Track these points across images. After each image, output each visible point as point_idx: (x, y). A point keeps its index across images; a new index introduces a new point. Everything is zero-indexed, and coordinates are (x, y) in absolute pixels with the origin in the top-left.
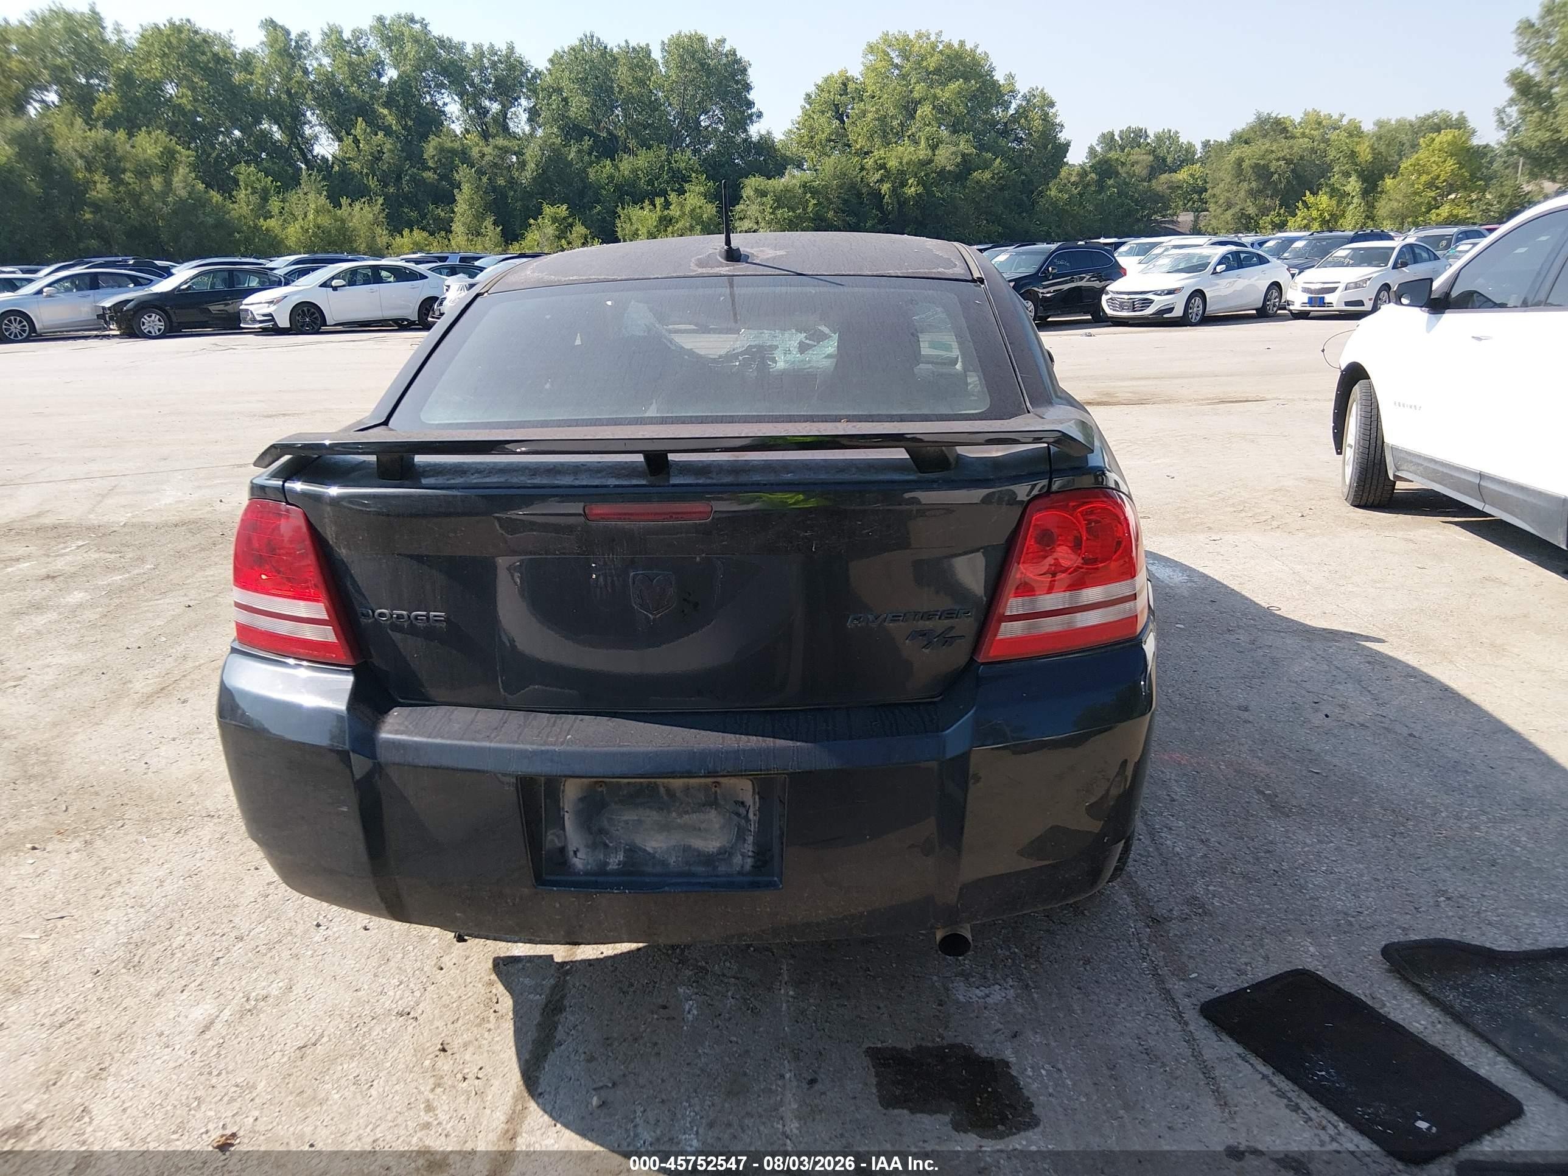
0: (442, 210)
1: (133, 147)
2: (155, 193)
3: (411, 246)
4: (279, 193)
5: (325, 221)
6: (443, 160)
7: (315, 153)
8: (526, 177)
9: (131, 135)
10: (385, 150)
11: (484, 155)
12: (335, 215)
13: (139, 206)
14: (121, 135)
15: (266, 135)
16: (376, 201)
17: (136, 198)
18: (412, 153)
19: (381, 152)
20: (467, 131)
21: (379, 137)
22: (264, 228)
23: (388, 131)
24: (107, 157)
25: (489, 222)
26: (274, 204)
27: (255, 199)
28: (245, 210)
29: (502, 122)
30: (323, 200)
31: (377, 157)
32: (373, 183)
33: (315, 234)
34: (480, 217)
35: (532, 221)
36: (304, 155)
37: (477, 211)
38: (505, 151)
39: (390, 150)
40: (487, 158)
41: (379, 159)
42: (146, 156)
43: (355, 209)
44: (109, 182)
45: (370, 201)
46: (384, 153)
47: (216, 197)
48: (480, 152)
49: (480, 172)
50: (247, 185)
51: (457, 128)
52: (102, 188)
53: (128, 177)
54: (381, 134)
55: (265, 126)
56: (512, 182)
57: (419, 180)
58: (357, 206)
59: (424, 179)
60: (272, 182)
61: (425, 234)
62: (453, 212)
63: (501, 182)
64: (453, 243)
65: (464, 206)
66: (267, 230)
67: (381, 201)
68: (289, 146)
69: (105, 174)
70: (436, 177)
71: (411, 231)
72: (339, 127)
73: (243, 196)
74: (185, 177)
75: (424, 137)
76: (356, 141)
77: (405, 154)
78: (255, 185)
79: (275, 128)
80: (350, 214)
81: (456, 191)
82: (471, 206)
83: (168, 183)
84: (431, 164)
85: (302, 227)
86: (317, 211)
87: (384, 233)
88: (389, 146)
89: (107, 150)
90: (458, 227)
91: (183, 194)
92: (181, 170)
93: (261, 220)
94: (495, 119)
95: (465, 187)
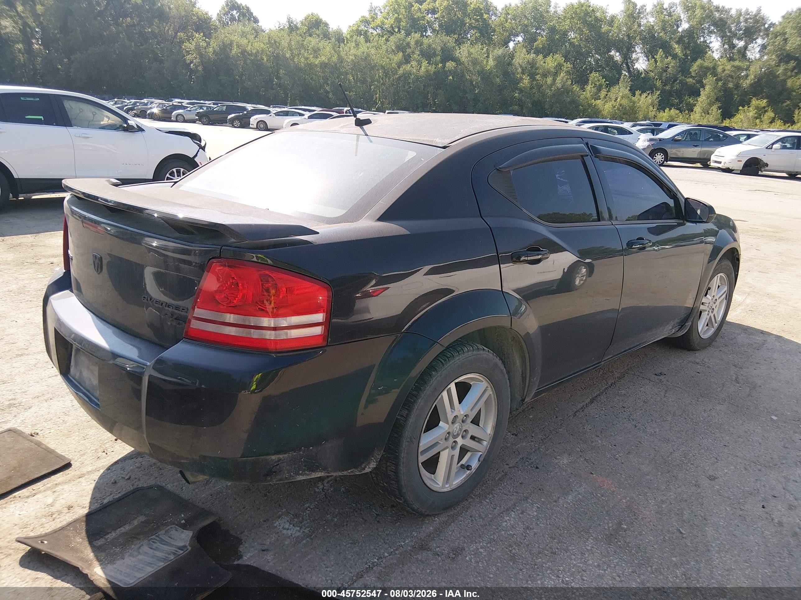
0: (692, 99)
1: (545, 63)
2: (548, 85)
3: (667, 117)
4: (607, 87)
5: (625, 102)
6: (701, 72)
7: (635, 67)
8: (746, 84)
9: (545, 57)
10: (670, 67)
11: (725, 70)
12: (631, 100)
13: (539, 91)
14: (540, 57)
15: (612, 57)
16: (656, 93)
17: (539, 87)
18: (684, 69)
19: (668, 67)
20: (722, 57)
21: (668, 60)
22: (593, 104)
23: (675, 56)
24: (532, 67)
25: (714, 108)
26: (603, 93)
27: (594, 90)
28: (588, 95)
29: (743, 53)
30: (627, 91)
31: (665, 70)
32: (658, 83)
33: (618, 109)
34: (711, 104)
35: (741, 108)
36: (628, 68)
37: (710, 101)
38: (739, 68)
39: (673, 67)
40: (726, 72)
41: (666, 71)
42: (548, 67)
43: (642, 97)
44: (529, 79)
45: (652, 93)
46: (669, 68)
47: (576, 88)
48: (723, 68)
49: (718, 80)
50: (592, 83)
51: (716, 56)
52: (526, 81)
53: (538, 77)
54: (670, 58)
55: (612, 53)
56: (737, 86)
57: (684, 83)
58: (645, 95)
59: (686, 83)
60: (605, 82)
61: (678, 112)
62: (697, 101)
63: (731, 85)
64: (692, 117)
65: (704, 98)
66: (595, 105)
67: (658, 93)
68: (622, 63)
69: (528, 75)
70: (694, 81)
71: (670, 109)
72: (650, 54)
73: (589, 88)
74: (563, 78)
75: (694, 60)
76: (656, 61)
77: (680, 69)
78: (596, 83)
79: (618, 54)
80: (639, 99)
81: (701, 89)
82: (708, 98)
83: (554, 80)
84: (693, 74)
85: (612, 105)
86: (622, 97)
87: (654, 110)
88: (672, 64)
89: (532, 64)
90: (697, 109)
91: (560, 86)
92: (562, 74)
93: (593, 101)
94: (739, 51)
95: (707, 88)
